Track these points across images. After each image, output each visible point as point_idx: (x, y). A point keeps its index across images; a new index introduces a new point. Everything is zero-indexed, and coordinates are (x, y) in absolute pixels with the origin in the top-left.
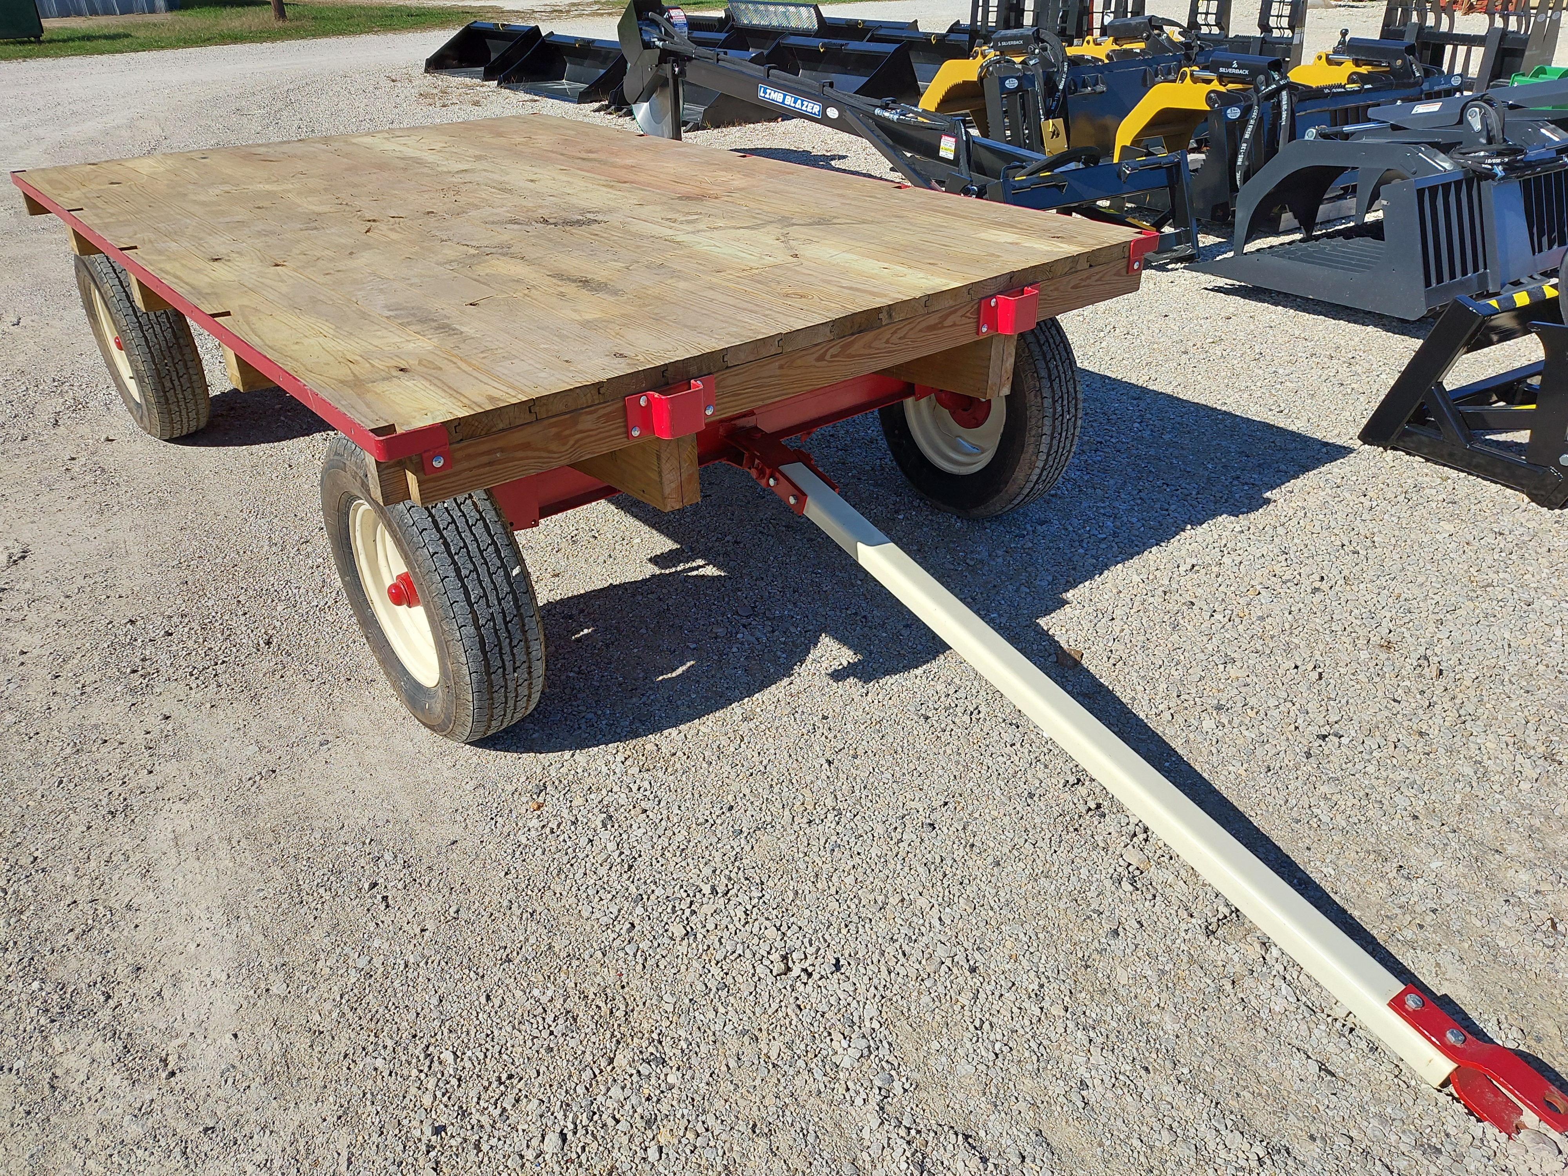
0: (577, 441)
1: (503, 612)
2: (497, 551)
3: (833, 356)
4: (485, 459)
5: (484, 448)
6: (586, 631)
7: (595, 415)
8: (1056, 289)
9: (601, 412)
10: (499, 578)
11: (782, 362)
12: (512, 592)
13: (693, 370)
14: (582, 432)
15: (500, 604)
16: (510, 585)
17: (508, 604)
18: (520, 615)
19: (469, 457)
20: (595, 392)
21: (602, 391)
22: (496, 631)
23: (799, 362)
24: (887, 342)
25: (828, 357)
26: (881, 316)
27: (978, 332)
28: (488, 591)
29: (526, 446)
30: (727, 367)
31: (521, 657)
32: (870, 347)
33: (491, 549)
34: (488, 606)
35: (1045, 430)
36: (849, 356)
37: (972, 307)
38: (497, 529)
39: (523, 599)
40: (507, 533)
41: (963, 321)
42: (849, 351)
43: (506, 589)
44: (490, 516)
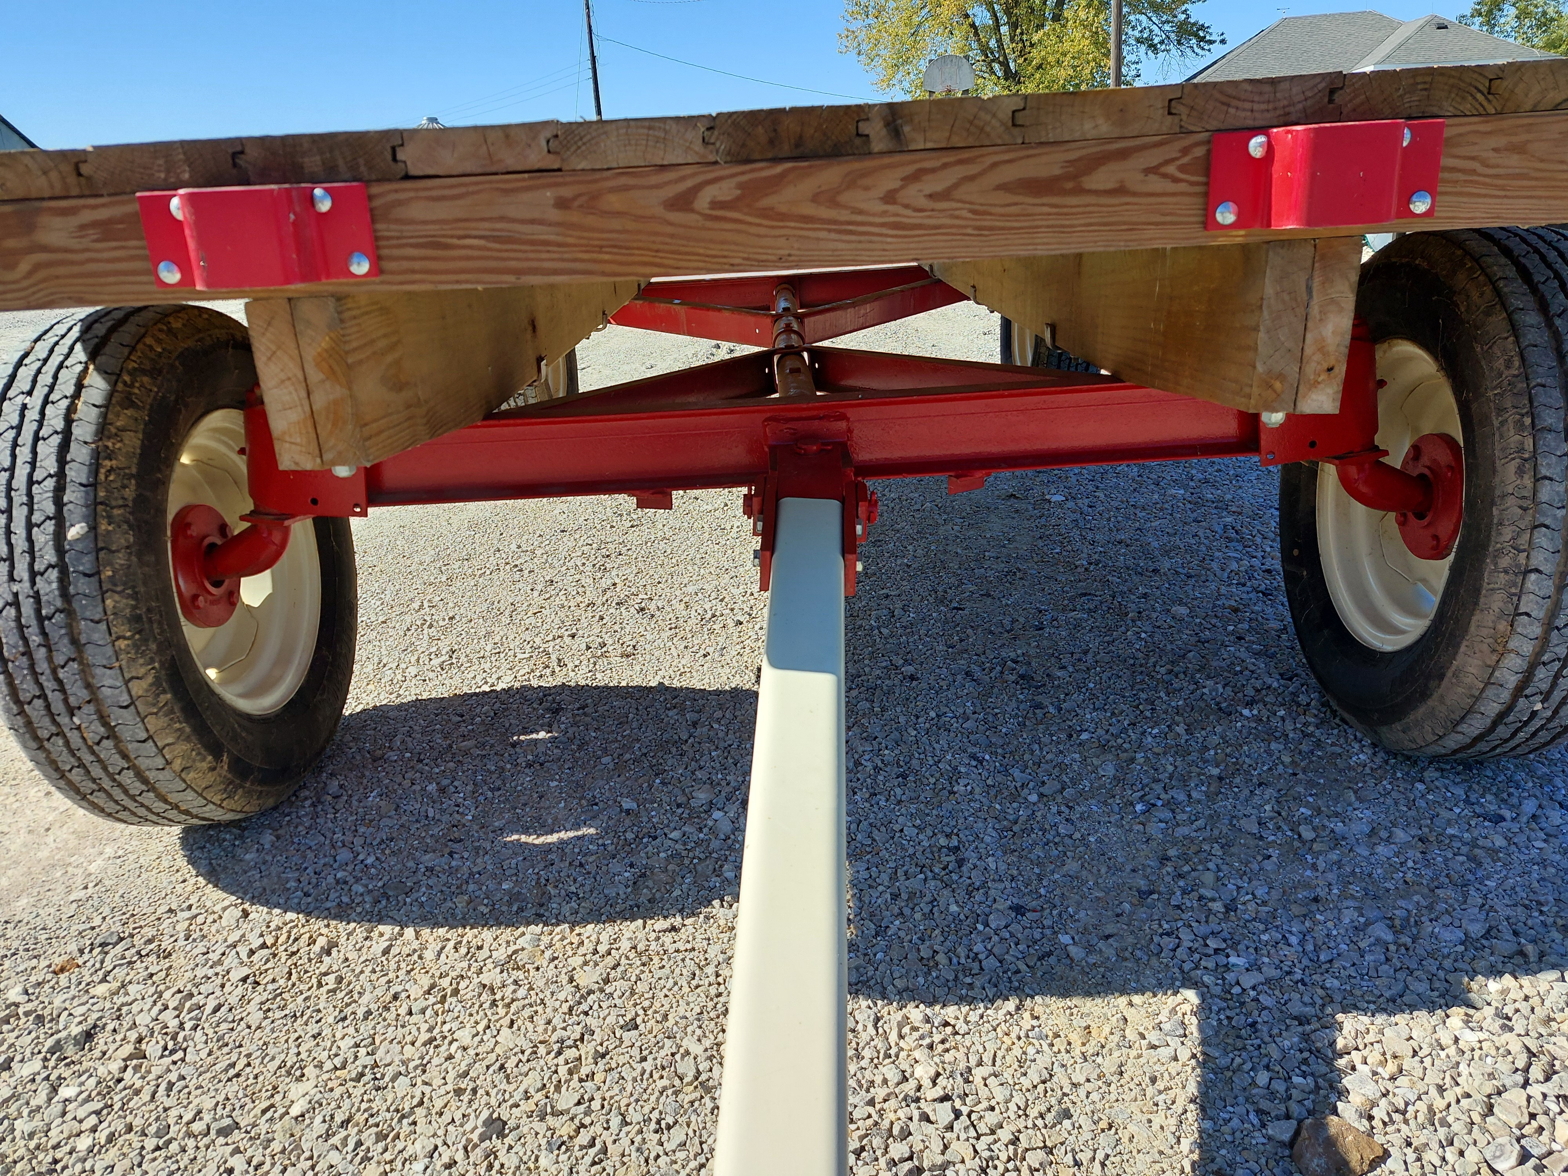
0: (37, 267)
1: (37, 596)
2: (59, 490)
3: (716, 204)
6: (542, 735)
7: (74, 221)
8: (1519, 149)
9: (87, 216)
10: (43, 537)
11: (566, 192)
12: (62, 566)
13: (313, 162)
14: (45, 249)
15: (33, 583)
16: (61, 552)
17: (48, 586)
18: (68, 611)
20: (67, 168)
21: (85, 169)
22: (21, 627)
23: (614, 201)
24: (890, 198)
25: (703, 202)
26: (864, 128)
27: (1209, 222)
28: (17, 551)
30: (407, 177)
31: (78, 693)
32: (833, 203)
33: (50, 483)
34: (11, 578)
35: (1538, 559)
36: (767, 213)
37: (1185, 151)
38: (80, 454)
39: (80, 586)
40: (95, 467)
41: (1156, 184)
42: (766, 202)
43: (49, 556)
44: (83, 431)
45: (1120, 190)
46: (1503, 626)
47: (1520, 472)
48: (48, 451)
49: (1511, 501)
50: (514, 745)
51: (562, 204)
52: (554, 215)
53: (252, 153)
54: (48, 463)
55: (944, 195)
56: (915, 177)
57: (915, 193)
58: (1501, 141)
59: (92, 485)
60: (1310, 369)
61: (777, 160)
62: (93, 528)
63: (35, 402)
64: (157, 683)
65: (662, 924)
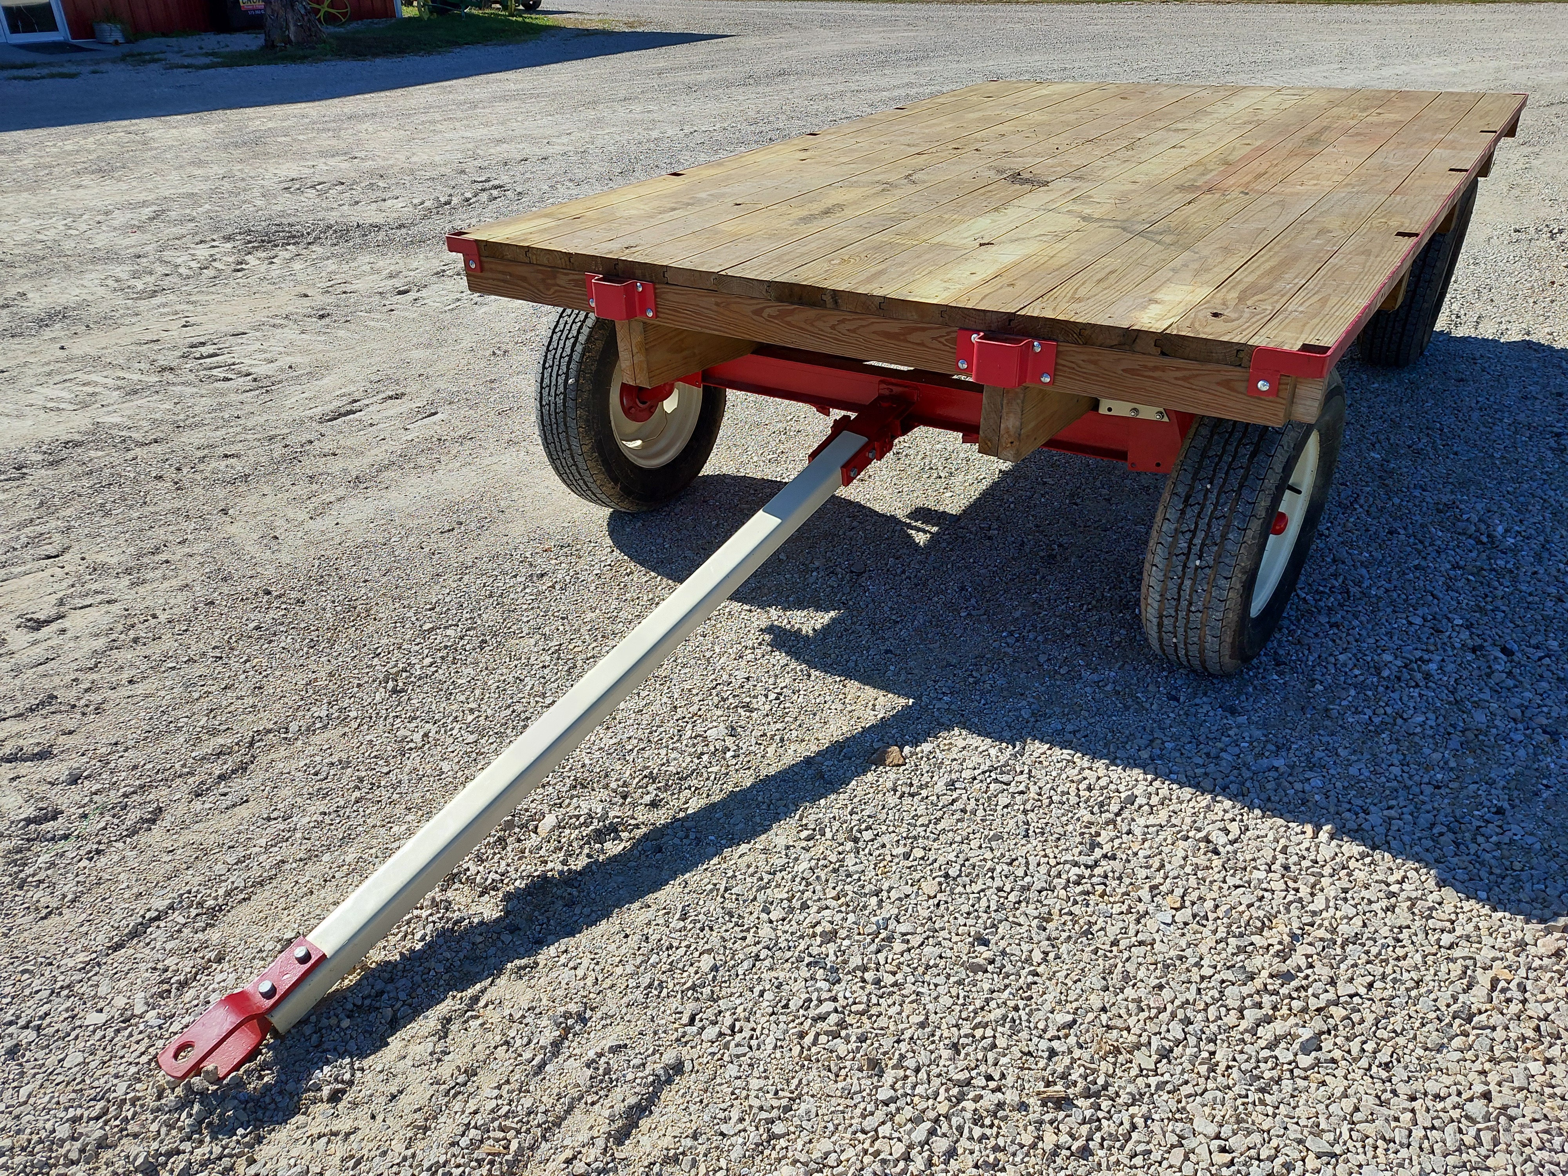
1: (556, 404)
2: (569, 363)
3: (770, 316)
4: (501, 276)
5: (500, 268)
8: (1095, 363)
9: (571, 277)
10: (561, 380)
11: (719, 300)
12: (565, 393)
13: (638, 272)
14: (559, 286)
15: (556, 398)
16: (565, 388)
17: (560, 401)
18: (564, 412)
19: (491, 270)
21: (572, 260)
22: (550, 414)
23: (734, 307)
24: (833, 327)
25: (765, 314)
26: (824, 297)
27: (957, 366)
28: (553, 384)
29: (524, 279)
30: (667, 284)
31: (565, 445)
32: (812, 324)
33: (567, 359)
34: (549, 394)
35: (1157, 560)
36: (788, 323)
37: (948, 333)
38: (579, 348)
39: (570, 403)
40: (583, 355)
41: (936, 344)
42: (788, 319)
43: (562, 389)
44: (582, 338)
45: (922, 344)
46: (1145, 590)
47: (1162, 512)
48: (569, 344)
49: (1156, 526)
51: (717, 304)
52: (715, 308)
53: (621, 264)
54: (568, 350)
55: (853, 331)
56: (843, 321)
57: (842, 328)
58: (1085, 357)
59: (580, 363)
60: (1003, 440)
61: (793, 303)
62: (577, 381)
63: (570, 321)
64: (592, 448)
65: (747, 607)
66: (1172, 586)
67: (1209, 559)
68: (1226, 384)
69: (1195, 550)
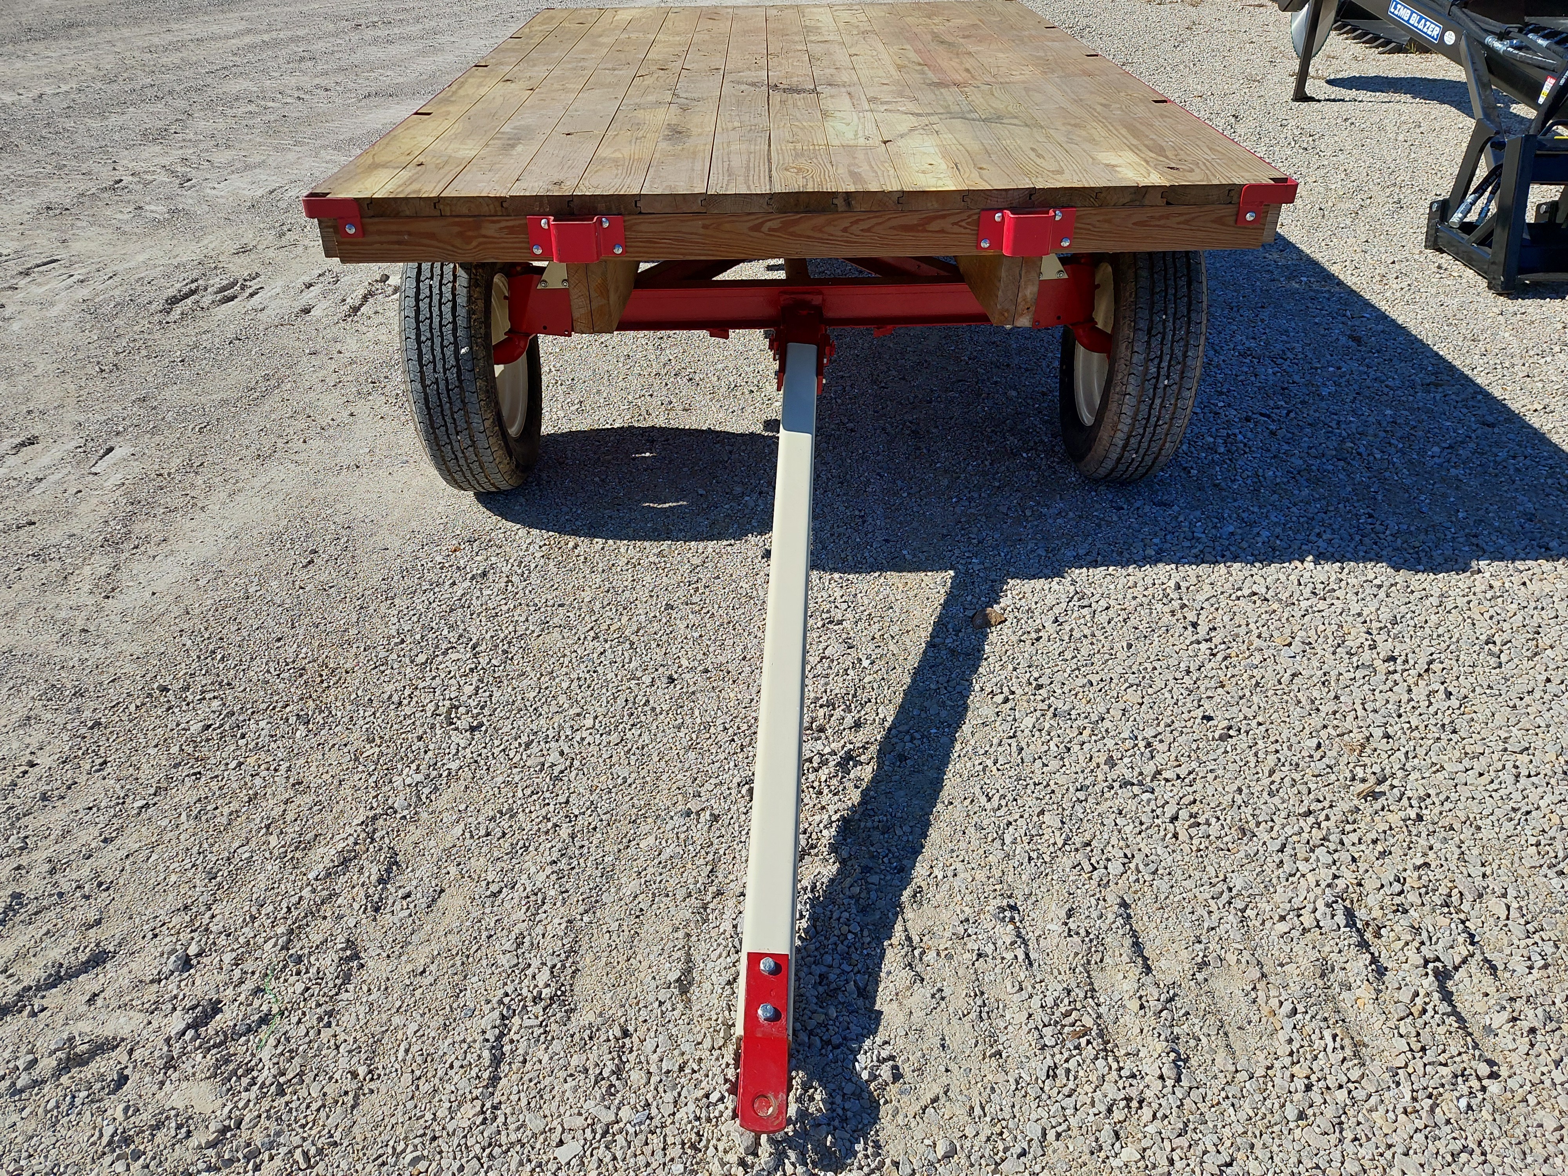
0: (480, 244)
1: (447, 380)
2: (455, 330)
3: (770, 230)
4: (394, 238)
5: (394, 228)
6: (648, 454)
7: (498, 226)
8: (1109, 221)
9: (503, 224)
10: (449, 352)
11: (707, 222)
12: (458, 366)
13: (601, 207)
14: (485, 236)
15: (445, 374)
16: (457, 360)
17: (452, 375)
18: (461, 386)
19: (379, 233)
20: (498, 204)
21: (505, 205)
22: (439, 394)
23: (727, 227)
24: (845, 230)
25: (765, 228)
26: (835, 201)
27: (978, 246)
28: (437, 359)
29: (432, 236)
30: (640, 213)
31: (461, 424)
32: (820, 231)
33: (450, 326)
34: (435, 371)
35: (1130, 389)
36: (791, 234)
37: (969, 217)
38: (462, 312)
39: (466, 376)
40: (469, 319)
41: (956, 229)
42: (791, 230)
43: (453, 362)
44: (461, 300)
45: (942, 231)
46: (1116, 418)
47: (1127, 348)
48: (447, 309)
49: (1122, 361)
50: (634, 459)
51: (705, 227)
52: (701, 231)
53: (576, 200)
54: (448, 317)
55: (868, 230)
56: (856, 222)
57: (855, 229)
58: (1101, 218)
59: (469, 328)
60: (1020, 308)
61: (797, 213)
62: (471, 349)
64: (493, 422)
66: (1144, 408)
67: (1175, 377)
68: (1219, 221)
69: (1164, 372)
